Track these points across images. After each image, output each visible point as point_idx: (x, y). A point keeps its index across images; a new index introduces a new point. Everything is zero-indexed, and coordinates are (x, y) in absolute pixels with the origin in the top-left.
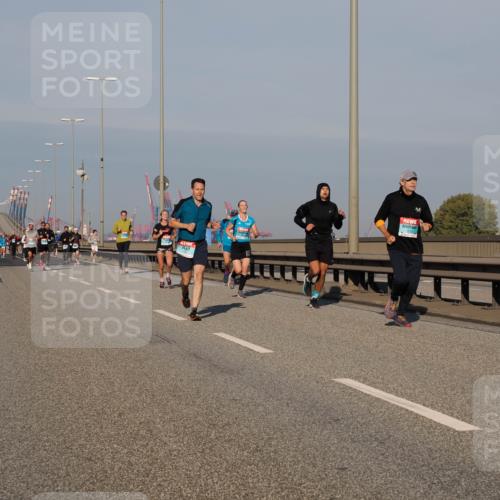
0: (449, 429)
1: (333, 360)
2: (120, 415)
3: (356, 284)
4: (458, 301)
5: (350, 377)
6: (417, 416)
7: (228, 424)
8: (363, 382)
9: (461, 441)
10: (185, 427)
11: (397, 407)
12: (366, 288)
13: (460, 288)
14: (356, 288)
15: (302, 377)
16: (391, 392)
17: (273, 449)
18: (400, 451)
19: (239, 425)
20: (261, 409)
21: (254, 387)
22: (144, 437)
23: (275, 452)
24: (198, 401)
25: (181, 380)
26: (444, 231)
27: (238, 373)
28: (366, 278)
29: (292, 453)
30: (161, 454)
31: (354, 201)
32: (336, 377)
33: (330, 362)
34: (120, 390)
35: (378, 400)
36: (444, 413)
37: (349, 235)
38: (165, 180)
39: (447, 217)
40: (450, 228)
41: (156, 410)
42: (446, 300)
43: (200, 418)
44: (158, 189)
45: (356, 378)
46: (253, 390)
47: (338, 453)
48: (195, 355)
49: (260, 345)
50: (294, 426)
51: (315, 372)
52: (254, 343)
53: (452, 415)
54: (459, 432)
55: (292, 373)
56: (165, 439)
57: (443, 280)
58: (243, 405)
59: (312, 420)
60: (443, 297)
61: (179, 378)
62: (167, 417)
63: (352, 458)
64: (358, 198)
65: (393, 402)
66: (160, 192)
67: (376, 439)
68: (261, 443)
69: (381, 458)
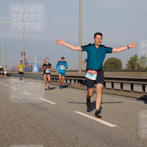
0: (108, 126)
1: (74, 106)
2: (11, 122)
3: (81, 84)
4: (111, 89)
5: (79, 111)
6: (99, 122)
7: (43, 125)
8: (83, 113)
9: (111, 130)
10: (30, 126)
11: (93, 120)
12: (84, 85)
13: (111, 85)
14: (81, 85)
15: (65, 111)
16: (91, 115)
17: (56, 132)
18: (93, 133)
19: (46, 125)
20: (53, 120)
21: (51, 114)
22: (18, 129)
23: (57, 133)
24: (34, 118)
25: (29, 112)
26: (107, 68)
27: (46, 110)
28: (84, 82)
29: (62, 134)
30: (23, 134)
31: (80, 59)
32: (75, 111)
33: (73, 107)
34: (11, 115)
35: (87, 118)
36: (106, 121)
37: (79, 69)
38: (25, 53)
39: (107, 64)
40: (108, 67)
41: (22, 121)
42: (107, 88)
43: (35, 123)
44: (22, 55)
45: (81, 111)
46: (50, 115)
47: (75, 133)
48: (33, 104)
49: (53, 102)
50: (63, 125)
51: (69, 109)
52: (51, 101)
53: (109, 122)
54: (111, 127)
55: (62, 110)
56: (24, 129)
57: (106, 83)
58: (47, 119)
59: (68, 123)
60: (106, 87)
61: (28, 111)
62: (25, 123)
63: (79, 135)
64: (81, 58)
65: (91, 118)
66: (23, 57)
67: (87, 129)
68: (53, 130)
69: (88, 135)
